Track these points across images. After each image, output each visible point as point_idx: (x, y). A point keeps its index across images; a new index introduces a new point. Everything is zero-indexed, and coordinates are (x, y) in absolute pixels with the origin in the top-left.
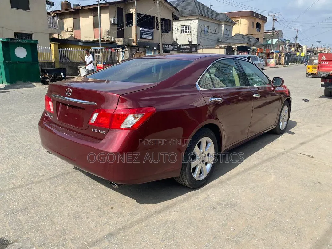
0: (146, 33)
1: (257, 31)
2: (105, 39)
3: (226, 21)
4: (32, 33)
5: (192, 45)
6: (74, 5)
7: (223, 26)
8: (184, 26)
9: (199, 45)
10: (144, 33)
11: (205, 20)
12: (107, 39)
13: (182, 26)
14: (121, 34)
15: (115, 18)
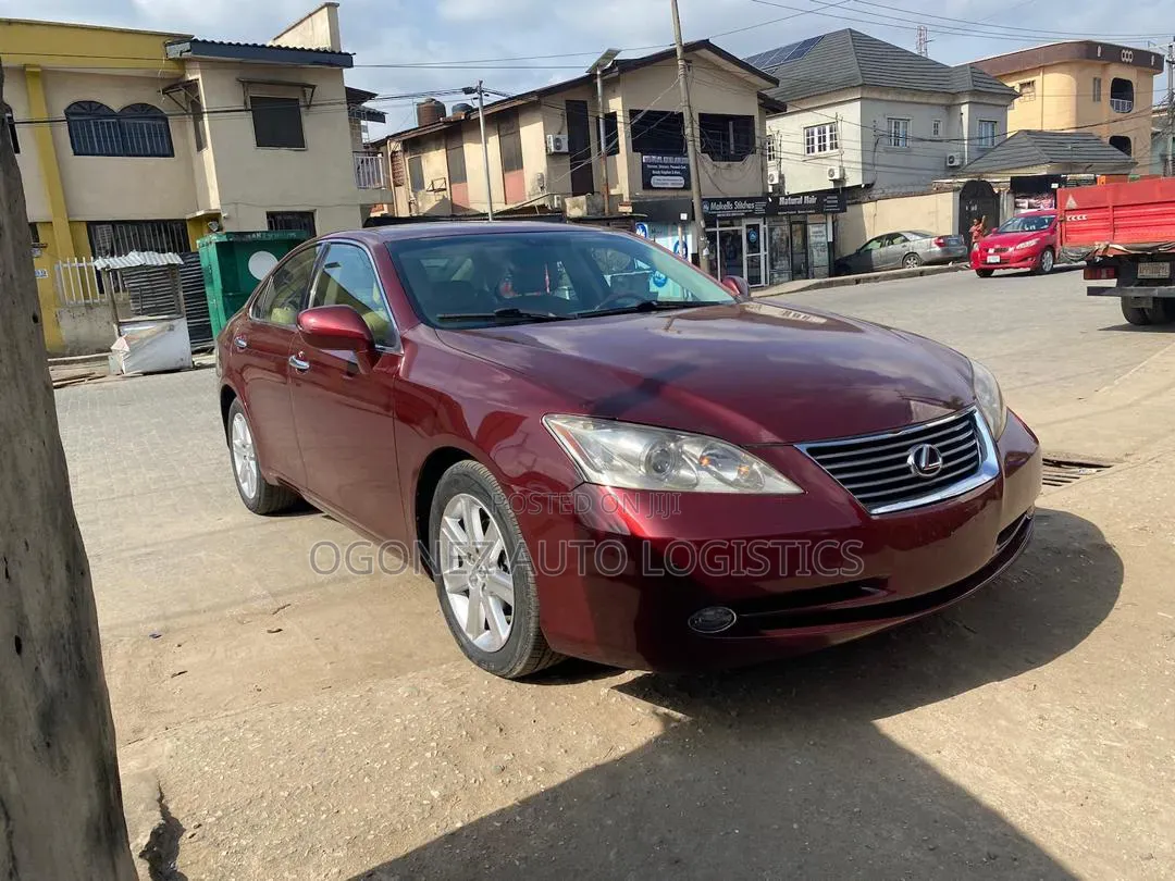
0: (665, 170)
1: (1117, 108)
2: (536, 204)
3: (974, 93)
4: (313, 208)
5: (844, 189)
6: (454, 109)
7: (965, 109)
8: (816, 130)
9: (869, 187)
10: (655, 169)
11: (889, 98)
12: (541, 202)
13: (809, 131)
14: (582, 183)
15: (560, 137)
